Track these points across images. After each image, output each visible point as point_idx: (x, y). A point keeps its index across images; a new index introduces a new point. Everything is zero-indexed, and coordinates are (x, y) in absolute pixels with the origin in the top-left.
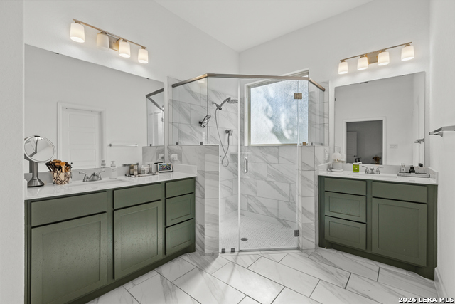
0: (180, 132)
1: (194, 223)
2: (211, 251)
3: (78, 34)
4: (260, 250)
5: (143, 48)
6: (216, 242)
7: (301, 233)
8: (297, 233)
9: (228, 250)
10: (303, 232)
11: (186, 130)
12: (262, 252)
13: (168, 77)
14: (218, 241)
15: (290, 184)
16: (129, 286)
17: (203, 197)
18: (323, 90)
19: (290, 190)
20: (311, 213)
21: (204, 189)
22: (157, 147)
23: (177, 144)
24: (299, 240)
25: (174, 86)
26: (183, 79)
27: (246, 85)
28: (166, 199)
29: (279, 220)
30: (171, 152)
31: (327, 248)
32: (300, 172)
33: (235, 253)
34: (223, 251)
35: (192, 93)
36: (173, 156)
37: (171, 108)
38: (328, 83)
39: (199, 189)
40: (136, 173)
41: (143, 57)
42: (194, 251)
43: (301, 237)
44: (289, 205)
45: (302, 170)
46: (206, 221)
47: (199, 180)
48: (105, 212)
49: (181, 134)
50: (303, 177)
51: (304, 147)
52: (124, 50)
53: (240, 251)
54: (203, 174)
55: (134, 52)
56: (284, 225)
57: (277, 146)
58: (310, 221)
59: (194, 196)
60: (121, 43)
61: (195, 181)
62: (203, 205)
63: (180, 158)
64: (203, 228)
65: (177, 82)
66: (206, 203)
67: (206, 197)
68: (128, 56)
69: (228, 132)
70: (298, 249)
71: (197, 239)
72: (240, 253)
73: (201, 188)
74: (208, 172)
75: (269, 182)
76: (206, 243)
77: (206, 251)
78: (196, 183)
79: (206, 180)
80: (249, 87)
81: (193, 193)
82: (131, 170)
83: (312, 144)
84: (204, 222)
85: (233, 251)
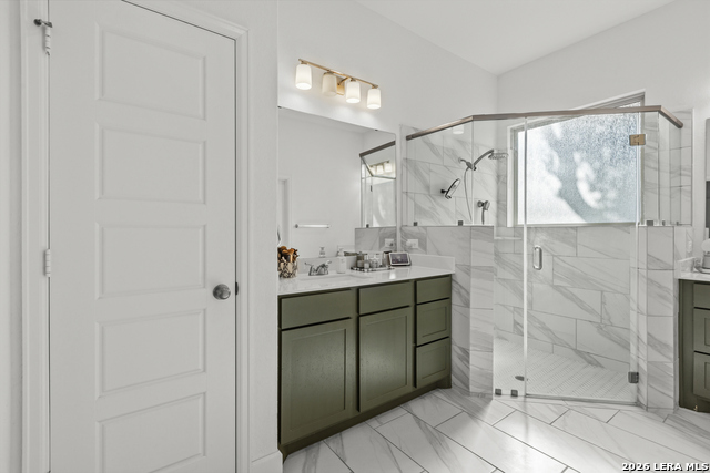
0: (417, 207)
1: (450, 343)
2: (480, 390)
3: (304, 78)
4: (564, 399)
5: (374, 87)
6: (489, 377)
7: (643, 377)
8: (634, 378)
9: (506, 392)
10: (648, 376)
11: (425, 204)
12: (569, 403)
13: (401, 126)
14: (492, 375)
15: (602, 292)
16: (373, 423)
17: (467, 305)
18: (679, 126)
19: (603, 303)
20: (667, 346)
21: (468, 293)
22: (380, 228)
23: (415, 224)
24: (638, 389)
25: (408, 138)
26: (424, 128)
27: (509, 128)
28: (416, 304)
29: (579, 353)
30: (406, 236)
31: (698, 411)
32: (644, 272)
33: (520, 399)
34: (498, 393)
35: (431, 146)
36: (410, 242)
37: (404, 170)
38: (689, 112)
39: (460, 293)
40: (366, 265)
41: (375, 100)
42: (450, 386)
43: (643, 386)
44: (600, 328)
45: (648, 269)
46: (472, 342)
47: (460, 278)
48: (348, 318)
49: (419, 210)
50: (650, 281)
51: (650, 228)
52: (352, 92)
53: (526, 396)
54: (468, 270)
55: (364, 95)
56: (590, 363)
57: (575, 228)
58: (662, 359)
59: (450, 304)
60: (348, 84)
61: (451, 280)
62: (467, 318)
63: (423, 245)
64: (466, 353)
65: (413, 133)
66: (472, 315)
67: (471, 306)
68: (356, 101)
69: (483, 205)
70: (638, 404)
71: (455, 369)
72: (528, 399)
73: (463, 292)
74: (476, 268)
75: (556, 288)
76: (472, 376)
77: (472, 389)
78: (453, 284)
79: (472, 280)
80: (515, 132)
81: (448, 298)
82: (360, 262)
83: (663, 223)
84: (468, 344)
85: (514, 394)
